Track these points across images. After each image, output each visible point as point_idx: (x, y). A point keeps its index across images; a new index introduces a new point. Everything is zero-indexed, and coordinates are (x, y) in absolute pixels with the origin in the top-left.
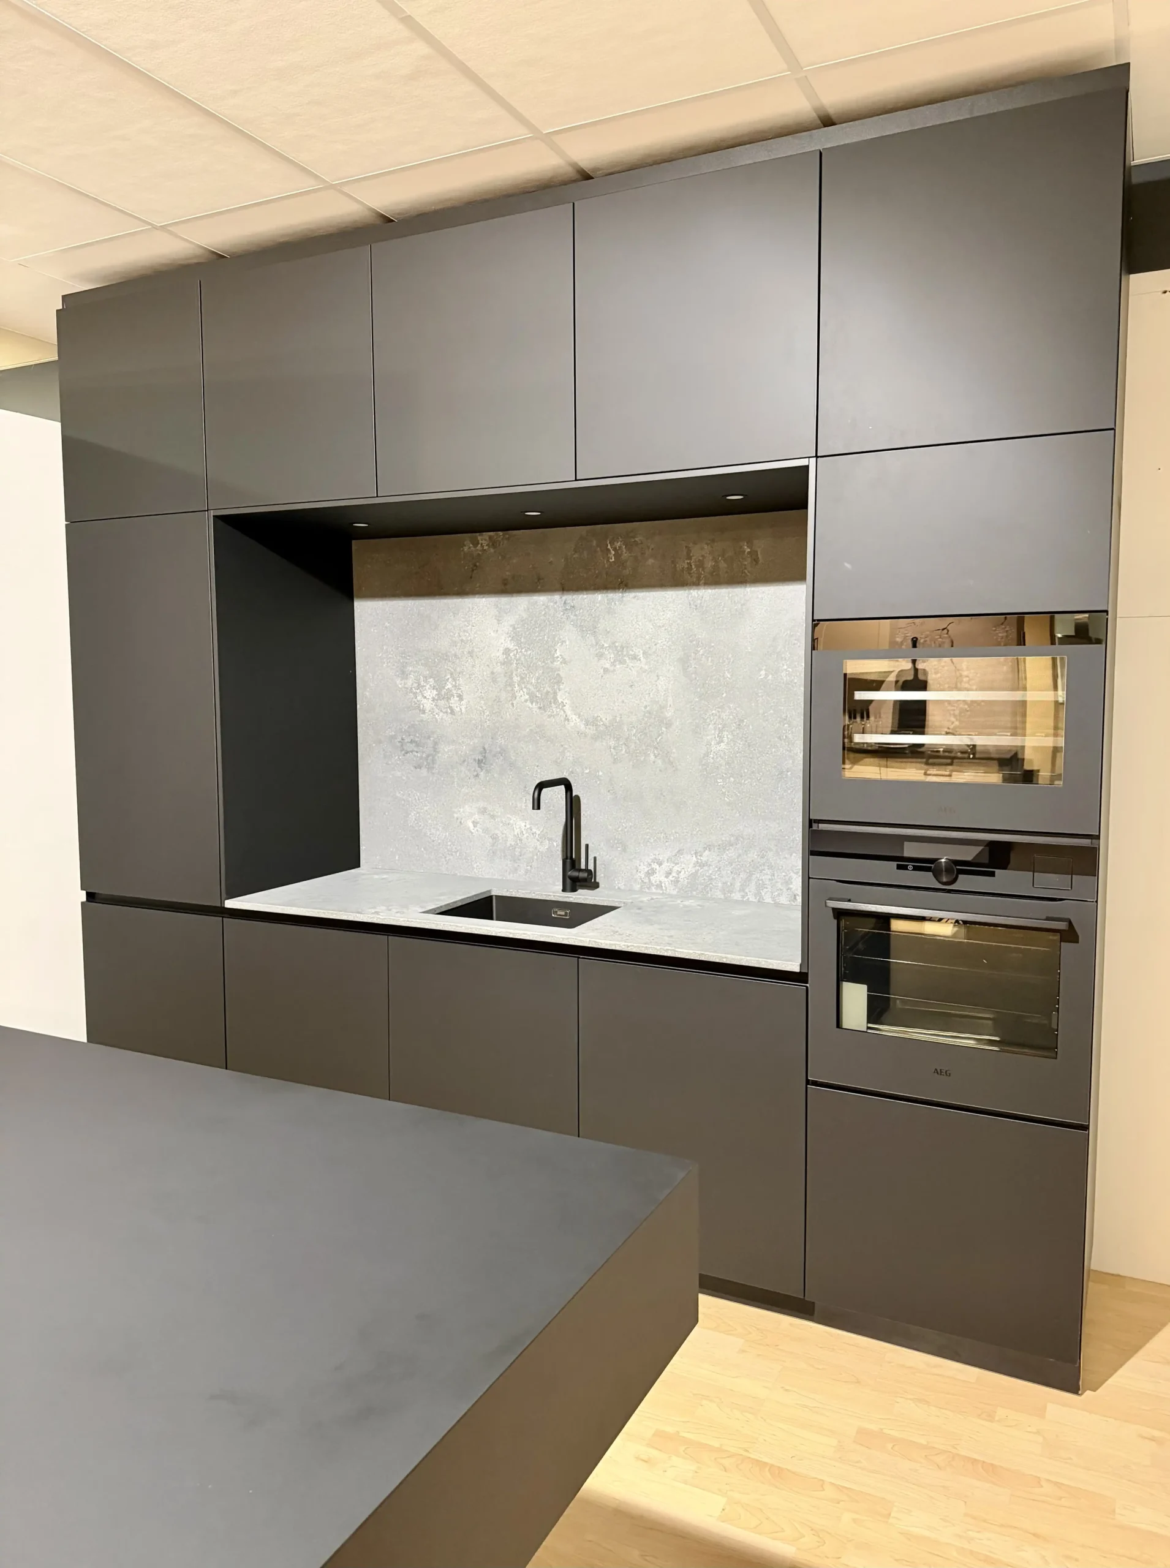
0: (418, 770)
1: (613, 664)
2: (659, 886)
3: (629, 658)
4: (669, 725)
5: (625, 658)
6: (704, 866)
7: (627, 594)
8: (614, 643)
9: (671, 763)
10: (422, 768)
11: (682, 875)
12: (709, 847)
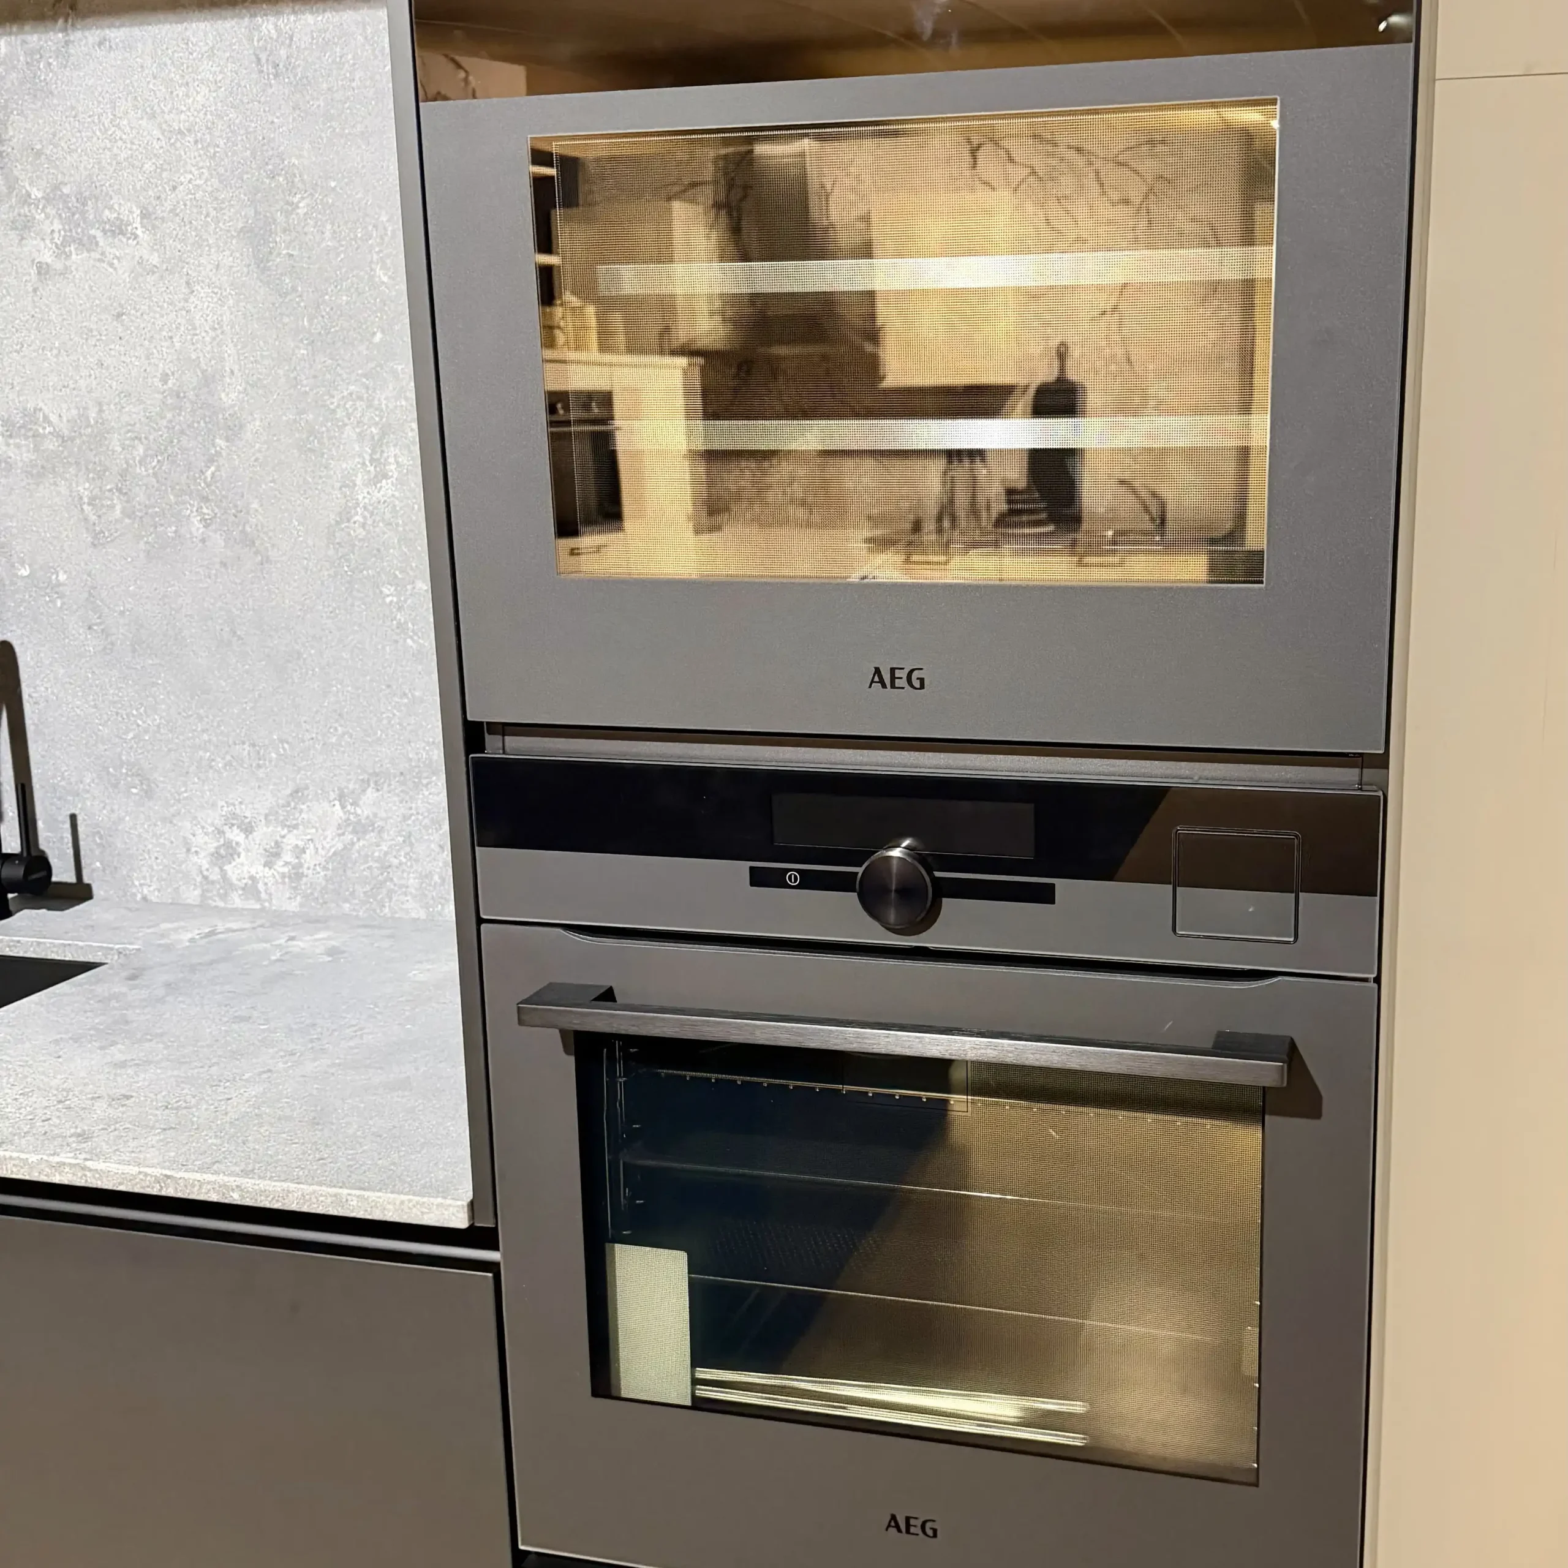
1: (61, 251)
3: (104, 231)
4: (233, 430)
5: (93, 232)
6: (365, 832)
7: (78, 34)
8: (56, 187)
9: (248, 541)
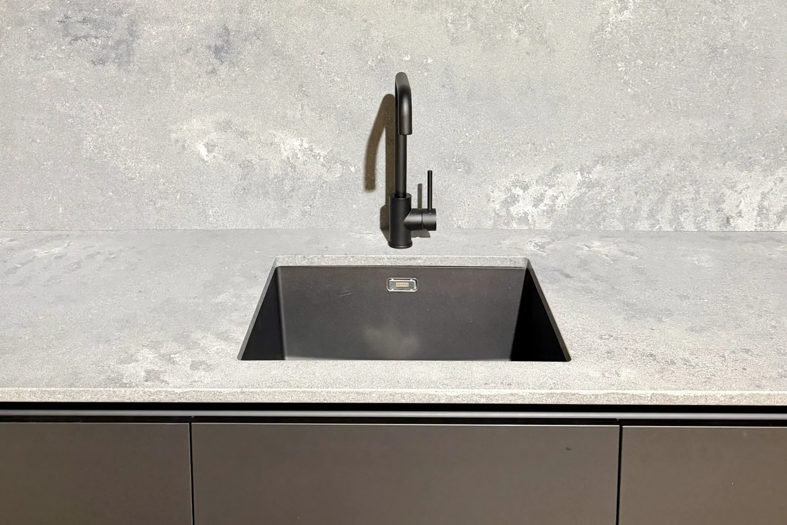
0: (100, 67)
2: (524, 219)
6: (593, 186)
9: (544, 41)
10: (106, 64)
11: (560, 202)
12: (602, 160)
